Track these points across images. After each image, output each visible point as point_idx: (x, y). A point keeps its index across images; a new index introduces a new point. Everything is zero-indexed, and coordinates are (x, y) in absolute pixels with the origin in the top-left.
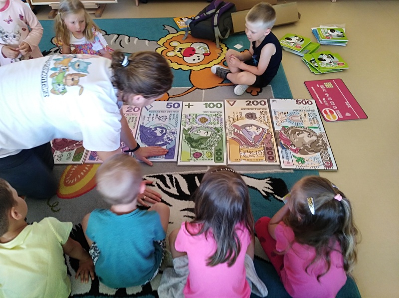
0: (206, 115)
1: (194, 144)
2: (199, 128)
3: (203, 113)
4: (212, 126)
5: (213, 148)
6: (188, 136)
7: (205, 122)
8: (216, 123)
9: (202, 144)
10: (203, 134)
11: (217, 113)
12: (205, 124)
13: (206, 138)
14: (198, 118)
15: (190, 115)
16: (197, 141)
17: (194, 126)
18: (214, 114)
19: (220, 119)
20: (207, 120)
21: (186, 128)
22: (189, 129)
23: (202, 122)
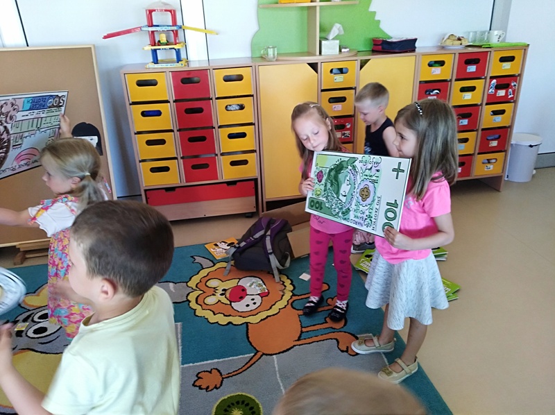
0: (373, 201)
1: (333, 173)
2: (353, 184)
3: (378, 194)
4: (353, 207)
5: (324, 199)
6: (345, 166)
7: (362, 195)
8: (357, 214)
9: (332, 185)
10: (345, 188)
11: (373, 220)
12: (358, 195)
13: (337, 193)
14: (370, 185)
15: (378, 171)
16: (336, 178)
17: (358, 176)
18: (373, 215)
19: (362, 222)
20: (364, 200)
21: (357, 163)
22: (354, 167)
23: (362, 190)
